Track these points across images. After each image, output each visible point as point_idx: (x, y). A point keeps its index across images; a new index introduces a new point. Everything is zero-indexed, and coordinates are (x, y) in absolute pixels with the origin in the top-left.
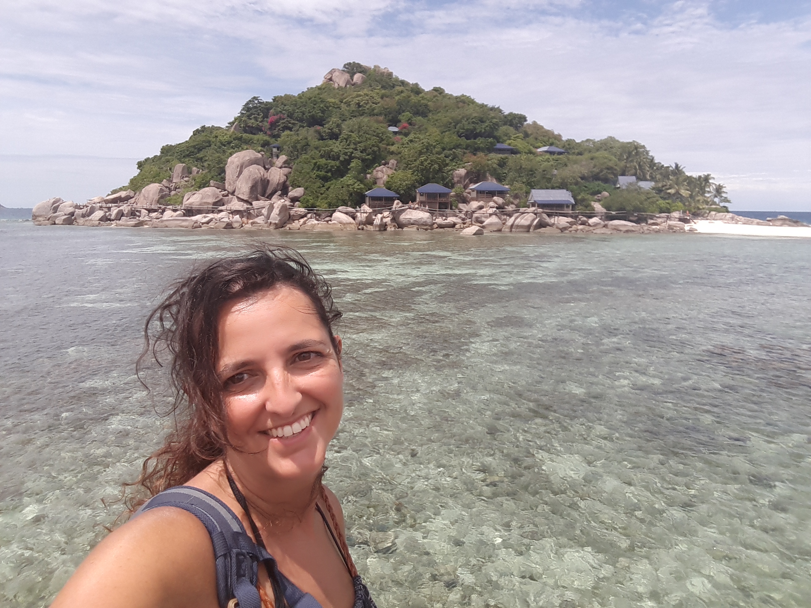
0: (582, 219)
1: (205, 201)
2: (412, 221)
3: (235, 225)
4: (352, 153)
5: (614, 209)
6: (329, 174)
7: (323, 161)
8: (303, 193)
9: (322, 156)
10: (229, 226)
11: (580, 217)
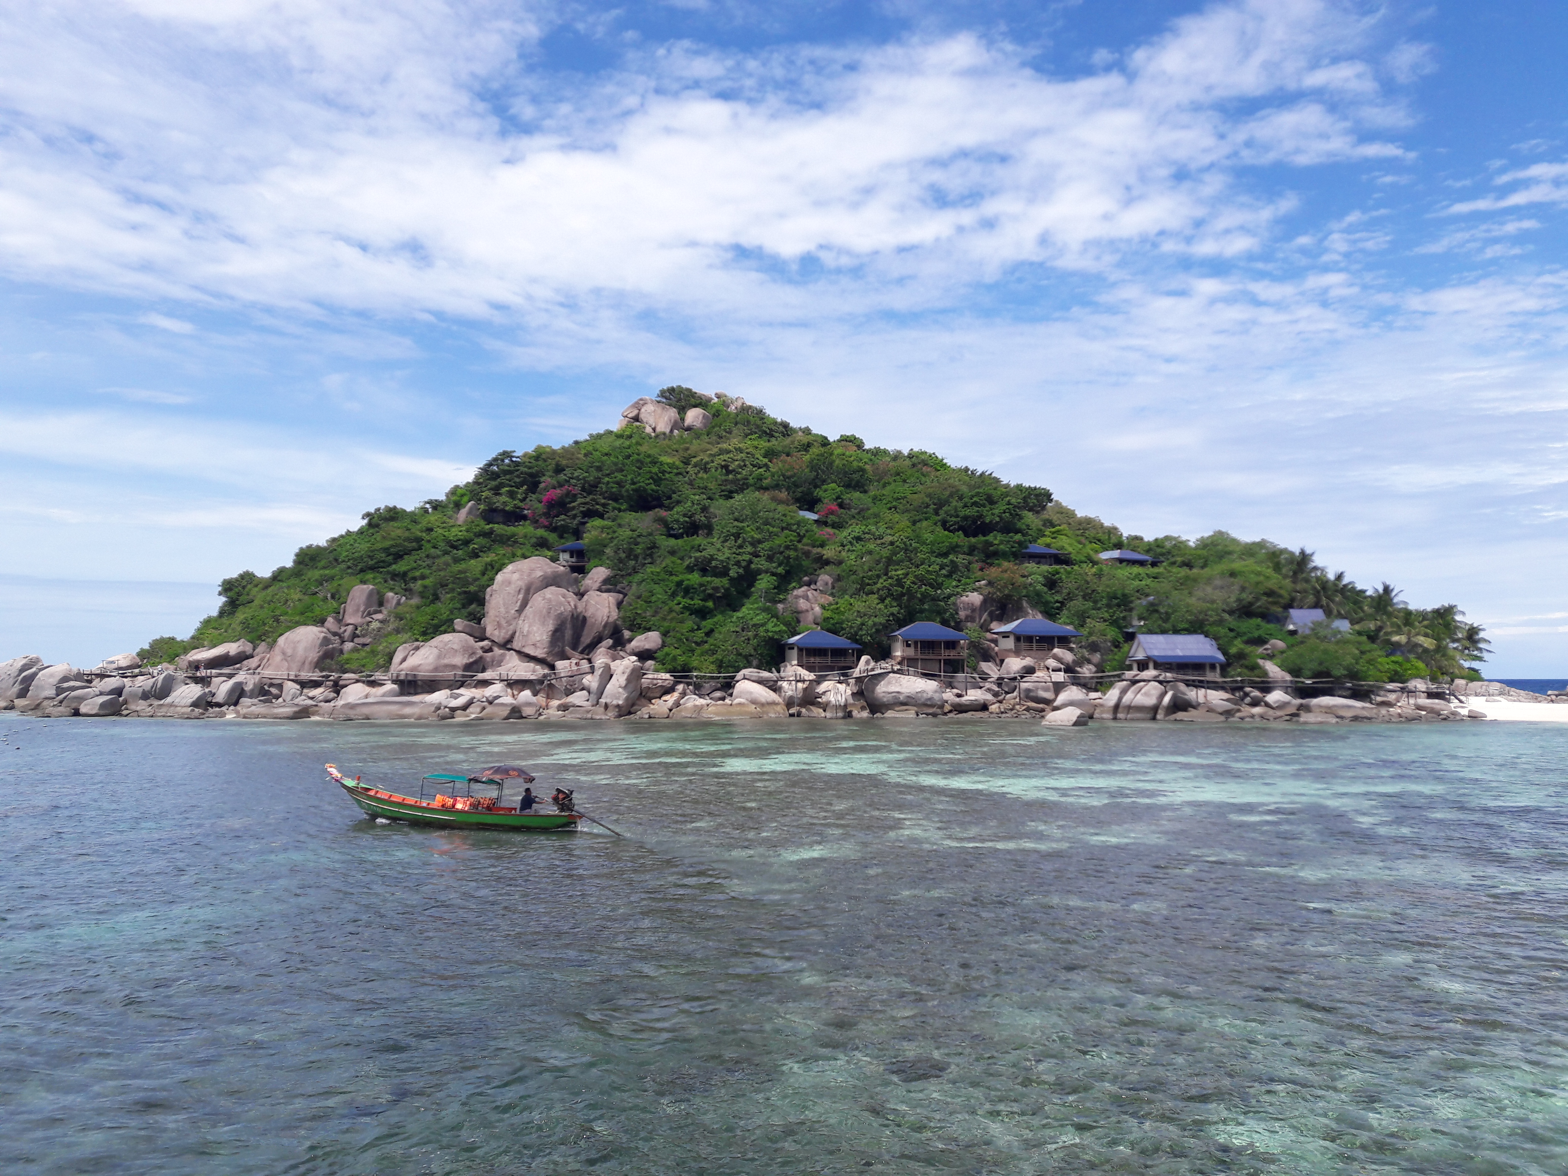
0: (1252, 694)
1: (446, 661)
2: (902, 698)
3: (527, 711)
4: (750, 562)
5: (1308, 673)
6: (710, 604)
7: (695, 578)
8: (660, 641)
9: (690, 569)
10: (516, 712)
11: (1248, 689)
